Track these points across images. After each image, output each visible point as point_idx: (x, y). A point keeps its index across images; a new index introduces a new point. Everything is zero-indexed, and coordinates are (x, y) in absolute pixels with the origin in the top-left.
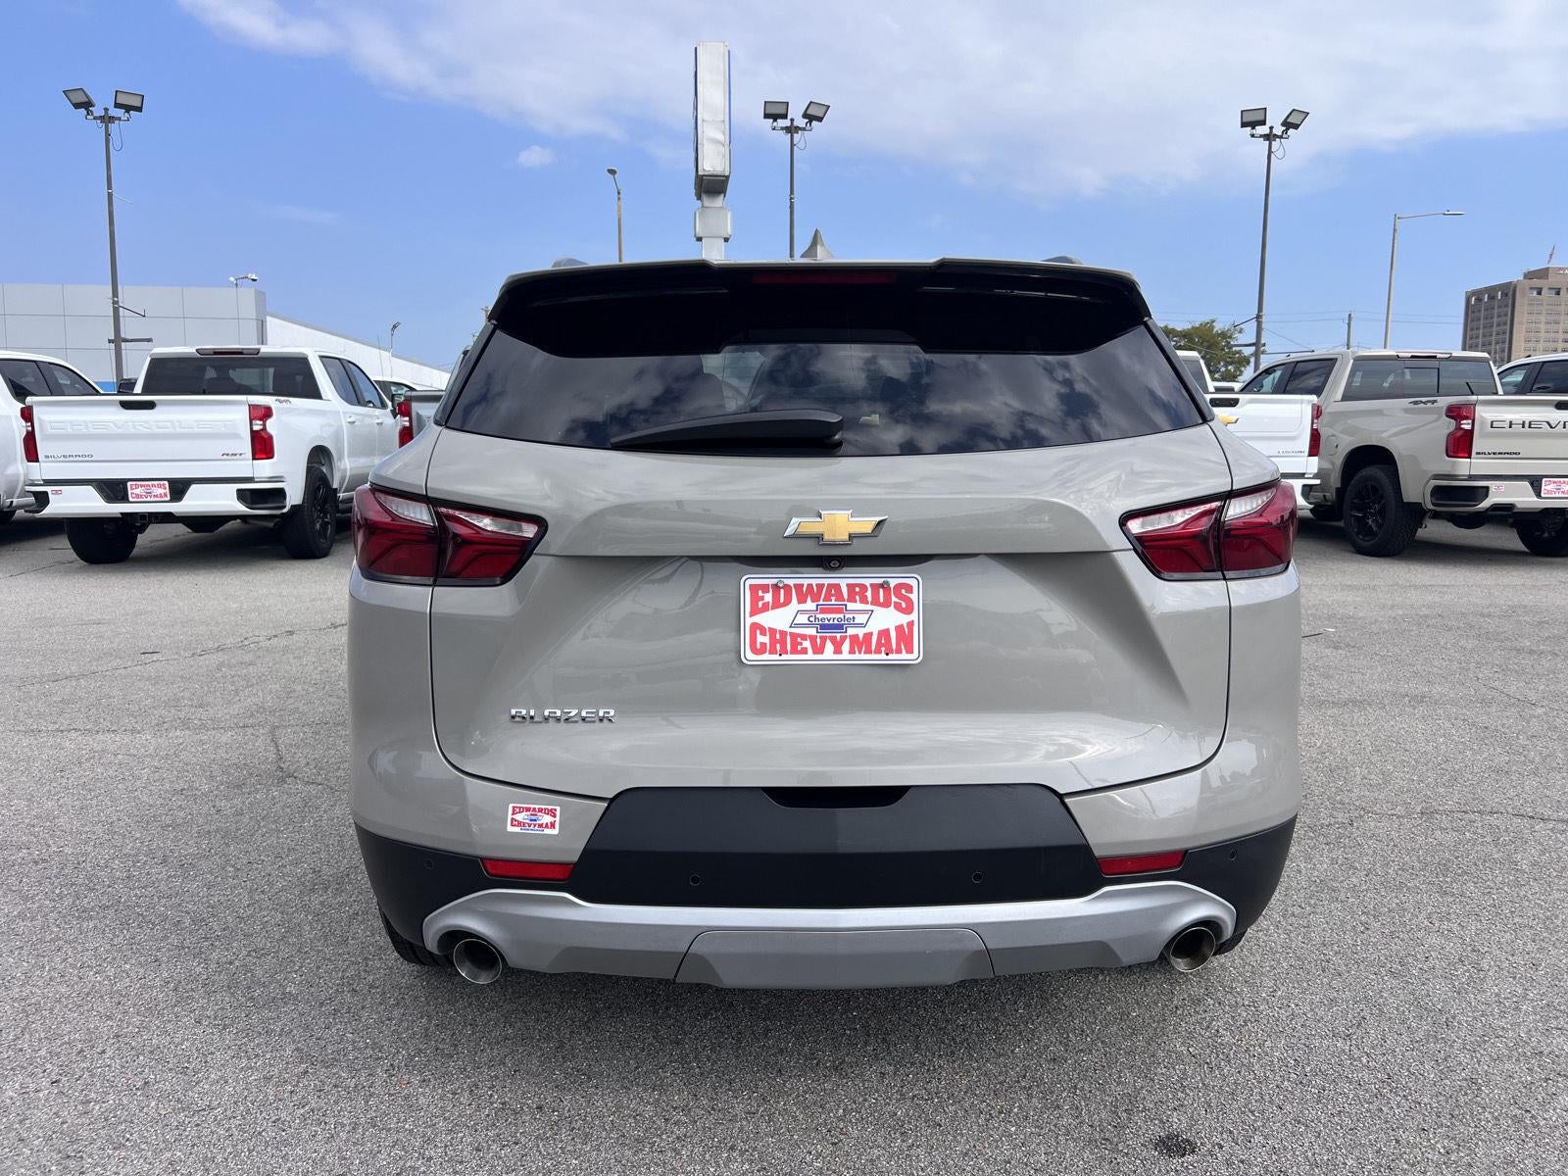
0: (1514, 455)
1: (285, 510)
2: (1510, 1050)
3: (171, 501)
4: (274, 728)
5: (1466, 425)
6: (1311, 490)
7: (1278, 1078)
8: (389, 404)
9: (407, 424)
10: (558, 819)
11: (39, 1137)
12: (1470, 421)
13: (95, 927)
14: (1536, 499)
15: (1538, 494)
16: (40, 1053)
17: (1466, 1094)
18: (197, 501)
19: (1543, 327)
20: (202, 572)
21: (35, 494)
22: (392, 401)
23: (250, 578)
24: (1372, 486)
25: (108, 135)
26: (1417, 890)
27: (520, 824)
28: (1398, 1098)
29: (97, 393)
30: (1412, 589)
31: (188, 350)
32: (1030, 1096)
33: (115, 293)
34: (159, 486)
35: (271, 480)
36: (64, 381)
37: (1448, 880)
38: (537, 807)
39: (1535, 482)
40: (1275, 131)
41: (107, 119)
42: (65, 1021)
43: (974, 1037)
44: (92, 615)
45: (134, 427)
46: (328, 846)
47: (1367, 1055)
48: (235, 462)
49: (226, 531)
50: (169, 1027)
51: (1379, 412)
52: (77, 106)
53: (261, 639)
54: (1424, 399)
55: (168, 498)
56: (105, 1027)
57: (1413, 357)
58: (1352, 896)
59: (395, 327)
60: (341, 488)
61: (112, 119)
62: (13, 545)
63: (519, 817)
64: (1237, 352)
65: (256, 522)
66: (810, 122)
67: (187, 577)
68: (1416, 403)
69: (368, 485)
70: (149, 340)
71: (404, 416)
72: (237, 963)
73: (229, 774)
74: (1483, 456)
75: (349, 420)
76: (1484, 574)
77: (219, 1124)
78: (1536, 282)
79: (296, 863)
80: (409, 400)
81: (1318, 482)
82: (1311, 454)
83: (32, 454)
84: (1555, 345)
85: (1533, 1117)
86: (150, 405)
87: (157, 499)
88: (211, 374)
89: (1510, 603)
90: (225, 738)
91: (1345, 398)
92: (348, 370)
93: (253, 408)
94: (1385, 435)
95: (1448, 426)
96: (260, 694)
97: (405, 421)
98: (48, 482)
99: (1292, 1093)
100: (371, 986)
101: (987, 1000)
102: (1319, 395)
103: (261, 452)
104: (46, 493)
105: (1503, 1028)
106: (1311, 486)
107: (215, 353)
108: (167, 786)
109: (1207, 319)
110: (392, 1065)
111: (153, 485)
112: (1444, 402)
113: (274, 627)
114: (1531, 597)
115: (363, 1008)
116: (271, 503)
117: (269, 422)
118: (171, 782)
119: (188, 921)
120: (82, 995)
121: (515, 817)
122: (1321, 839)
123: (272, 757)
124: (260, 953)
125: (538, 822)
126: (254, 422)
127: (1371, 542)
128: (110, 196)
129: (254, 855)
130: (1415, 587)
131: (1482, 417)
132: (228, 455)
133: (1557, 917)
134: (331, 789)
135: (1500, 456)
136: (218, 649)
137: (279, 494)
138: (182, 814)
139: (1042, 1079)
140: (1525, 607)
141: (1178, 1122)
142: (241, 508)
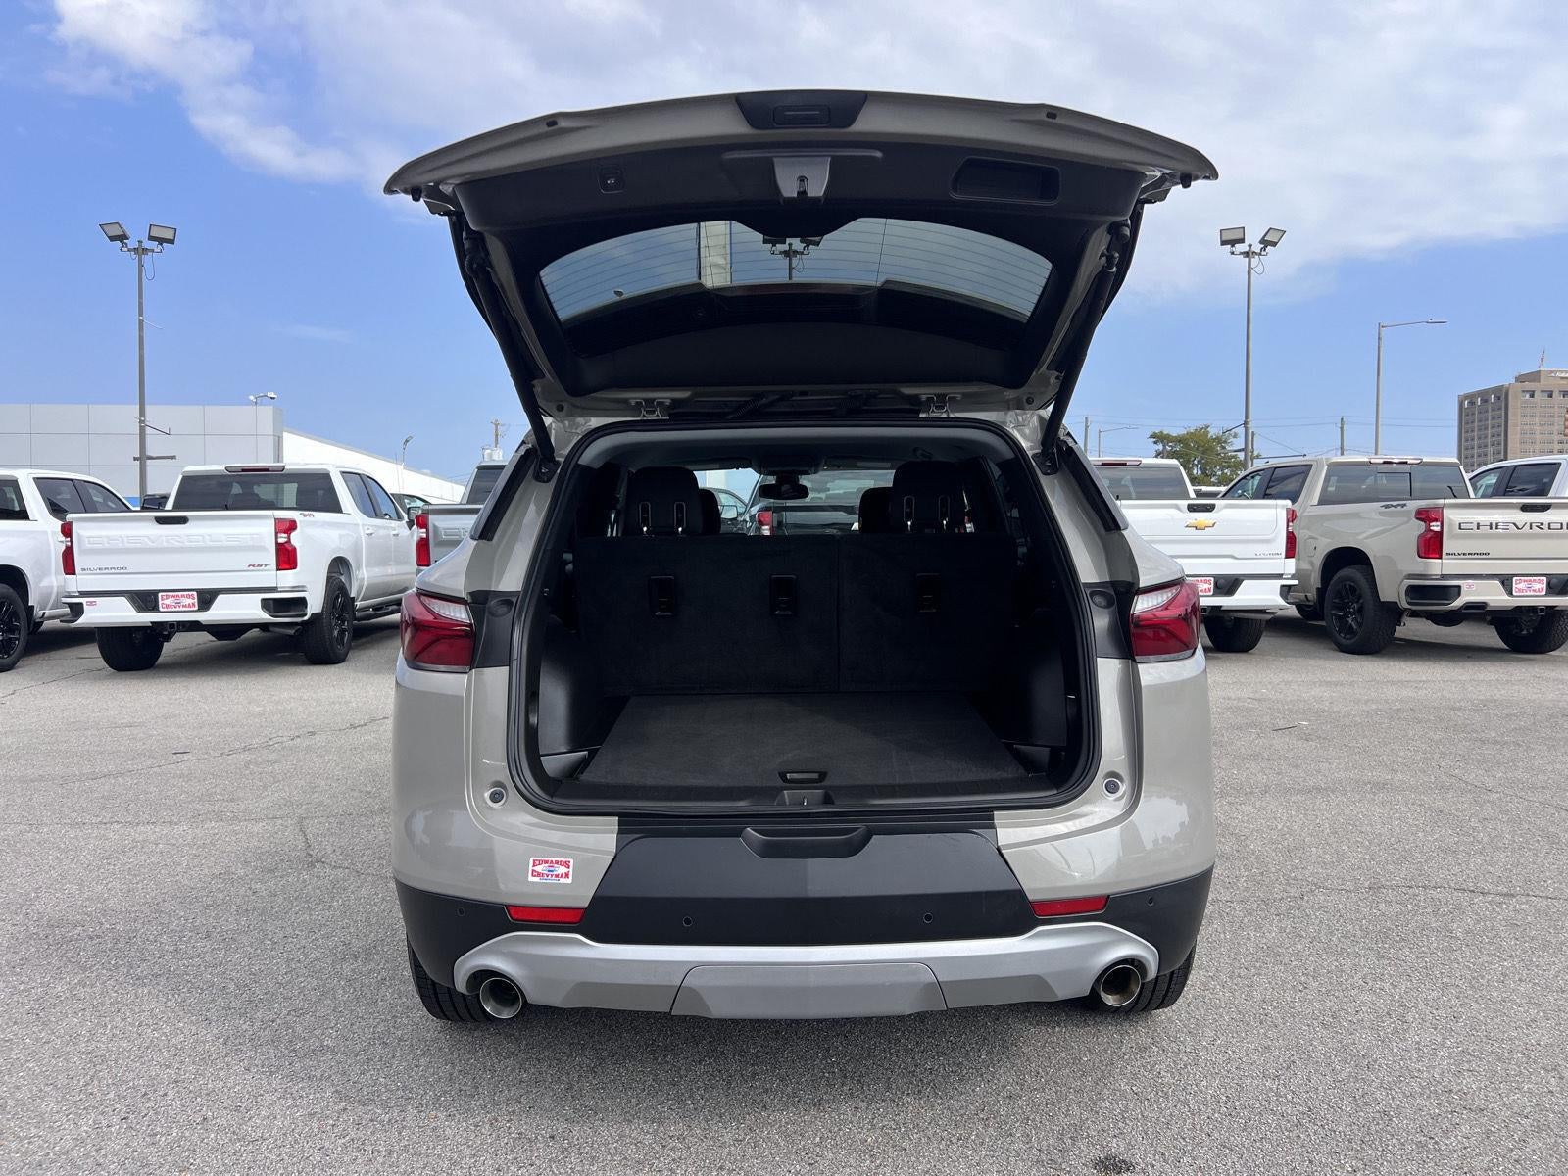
0: (1484, 555)
1: (306, 618)
2: (1423, 1088)
3: (199, 610)
4: (302, 819)
5: (1435, 527)
6: (1288, 592)
7: (1210, 1110)
8: (405, 516)
9: (425, 536)
10: (571, 870)
11: (114, 1163)
12: (1438, 524)
13: (149, 992)
14: (1507, 597)
15: (1510, 593)
16: (108, 1096)
17: (1378, 1124)
18: (223, 611)
19: (1537, 429)
20: (225, 678)
21: (71, 605)
22: (408, 513)
23: (271, 684)
24: (1351, 586)
25: (141, 265)
26: (1357, 955)
27: (539, 875)
28: (1316, 1128)
29: (129, 510)
30: (1389, 684)
31: (216, 467)
32: (986, 1126)
33: (142, 413)
34: (189, 596)
35: (293, 589)
36: (98, 498)
37: (1386, 945)
38: (554, 860)
39: (1506, 581)
40: (1253, 249)
41: (141, 251)
42: (129, 1069)
43: (939, 1078)
44: (124, 718)
45: (167, 541)
46: (356, 922)
47: (1293, 1092)
48: (260, 573)
49: (246, 639)
50: (222, 1074)
51: (1356, 515)
52: (112, 239)
53: (285, 739)
54: (1394, 503)
55: (196, 608)
56: (164, 1075)
57: (1385, 462)
58: (1296, 960)
59: (407, 441)
60: (358, 595)
61: (145, 251)
62: (42, 655)
63: (539, 869)
64: (1233, 457)
65: (278, 630)
66: (808, 246)
67: (211, 683)
68: (1387, 506)
69: (414, 589)
70: (173, 457)
71: (422, 528)
72: (279, 1021)
73: (261, 860)
74: (1454, 556)
75: (369, 532)
76: (1461, 671)
77: (271, 1151)
78: (1528, 386)
79: (328, 937)
80: (426, 513)
81: (1295, 582)
82: (1287, 556)
83: (69, 566)
84: (1551, 446)
85: (1436, 1142)
86: (183, 521)
87: (185, 609)
88: (237, 489)
89: (1481, 697)
90: (257, 828)
91: (1322, 502)
92: (366, 483)
93: (278, 521)
94: (1361, 537)
95: (1419, 527)
96: (287, 789)
97: (423, 533)
98: (83, 594)
99: (1221, 1123)
100: (400, 1040)
101: (953, 1048)
102: (1294, 500)
103: (285, 563)
104: (81, 604)
105: (1419, 1070)
106: (1289, 587)
107: (243, 471)
108: (206, 871)
109: (1201, 424)
110: (420, 1103)
111: (183, 596)
112: (1414, 505)
113: (296, 728)
114: (1503, 692)
115: (393, 1057)
116: (295, 611)
117: (293, 535)
118: (209, 868)
119: (232, 986)
120: (142, 1049)
121: (535, 868)
122: (1273, 910)
123: (301, 845)
124: (300, 1013)
125: (555, 873)
126: (279, 535)
127: (1353, 641)
128: (141, 322)
129: (289, 930)
130: (1393, 683)
131: (1450, 520)
132: (253, 566)
133: (1483, 977)
134: (357, 872)
135: (1470, 556)
136: (244, 749)
137: (301, 602)
138: (221, 896)
139: (998, 1112)
140: (1496, 700)
141: (1117, 1147)
142: (264, 617)
